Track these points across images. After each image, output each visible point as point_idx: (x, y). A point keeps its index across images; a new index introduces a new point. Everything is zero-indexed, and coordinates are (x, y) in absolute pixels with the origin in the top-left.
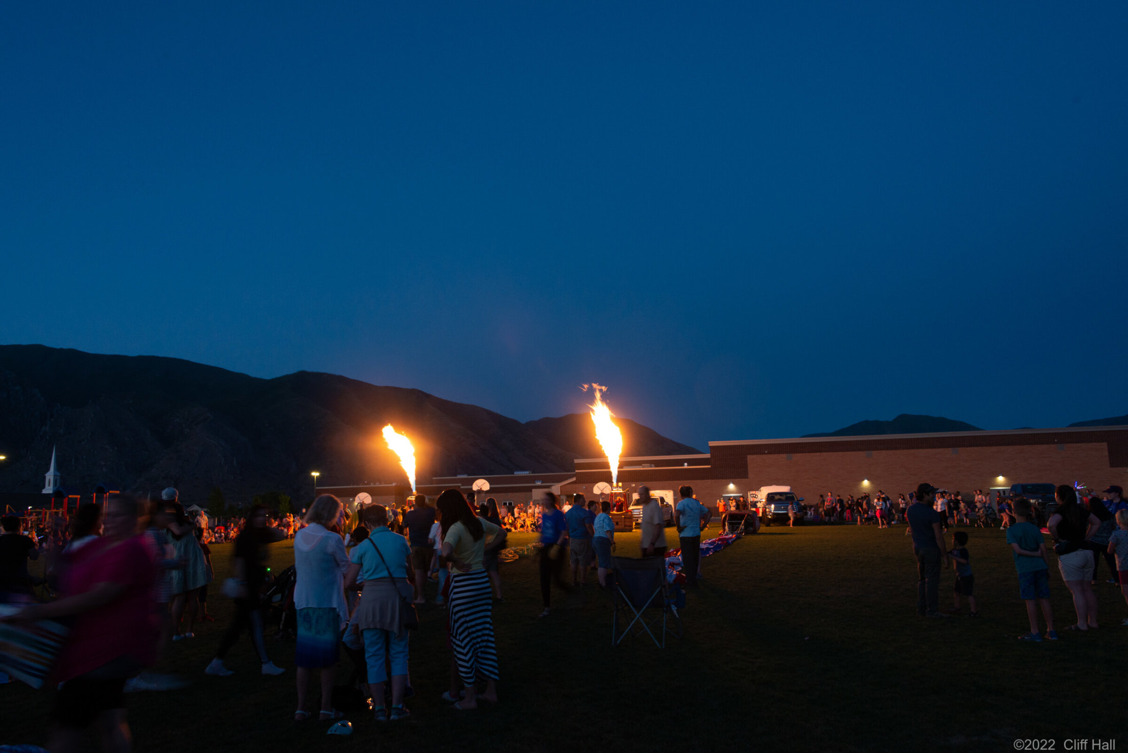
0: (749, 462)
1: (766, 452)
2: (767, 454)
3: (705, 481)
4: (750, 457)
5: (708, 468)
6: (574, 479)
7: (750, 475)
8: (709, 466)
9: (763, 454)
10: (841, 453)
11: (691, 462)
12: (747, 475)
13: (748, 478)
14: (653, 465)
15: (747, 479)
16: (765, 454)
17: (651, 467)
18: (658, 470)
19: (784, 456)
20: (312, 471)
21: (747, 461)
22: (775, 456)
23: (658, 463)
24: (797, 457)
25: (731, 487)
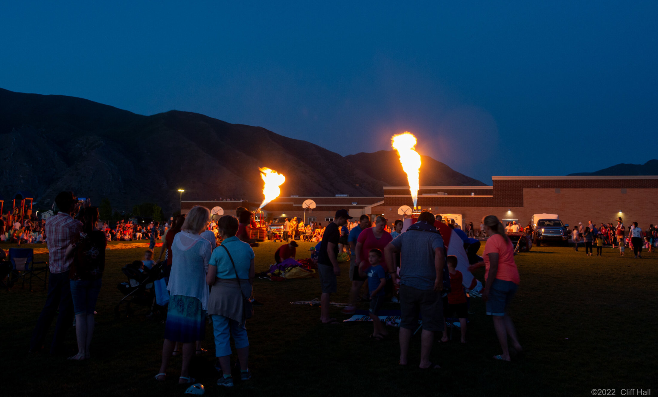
0: (524, 193)
1: (539, 186)
2: (539, 188)
3: (488, 207)
4: (525, 190)
5: (491, 197)
6: (383, 202)
7: (525, 204)
8: (492, 196)
9: (536, 188)
10: (601, 189)
11: (477, 192)
12: (523, 204)
13: (523, 206)
14: (446, 193)
15: (522, 208)
16: (538, 188)
17: (445, 195)
18: (450, 197)
19: (554, 190)
20: (179, 189)
21: (523, 193)
22: (546, 190)
23: (450, 192)
24: (564, 191)
25: (509, 213)
